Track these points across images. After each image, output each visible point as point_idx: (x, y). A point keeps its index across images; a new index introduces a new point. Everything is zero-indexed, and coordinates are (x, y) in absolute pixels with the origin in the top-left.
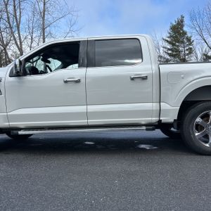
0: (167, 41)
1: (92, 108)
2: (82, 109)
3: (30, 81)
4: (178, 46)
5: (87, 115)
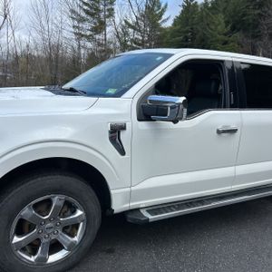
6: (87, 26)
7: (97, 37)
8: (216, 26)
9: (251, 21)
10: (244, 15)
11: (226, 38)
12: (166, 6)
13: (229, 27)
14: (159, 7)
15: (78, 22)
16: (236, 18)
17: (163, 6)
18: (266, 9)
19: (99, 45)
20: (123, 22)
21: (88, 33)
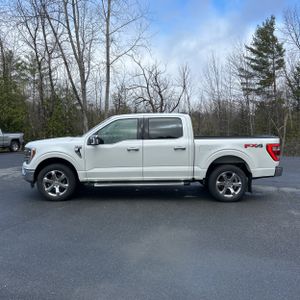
0: (252, 50)
1: (146, 169)
2: (139, 169)
3: (105, 149)
4: (266, 57)
5: (143, 174)
6: (255, 80)
7: (266, 89)
15: (247, 79)
19: (269, 96)
20: (296, 70)
21: (257, 87)
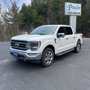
8: (34, 13)
9: (43, 12)
10: (42, 10)
11: (38, 17)
12: (19, 7)
13: (38, 14)
14: (17, 8)
16: (39, 11)
17: (18, 7)
18: (47, 8)
